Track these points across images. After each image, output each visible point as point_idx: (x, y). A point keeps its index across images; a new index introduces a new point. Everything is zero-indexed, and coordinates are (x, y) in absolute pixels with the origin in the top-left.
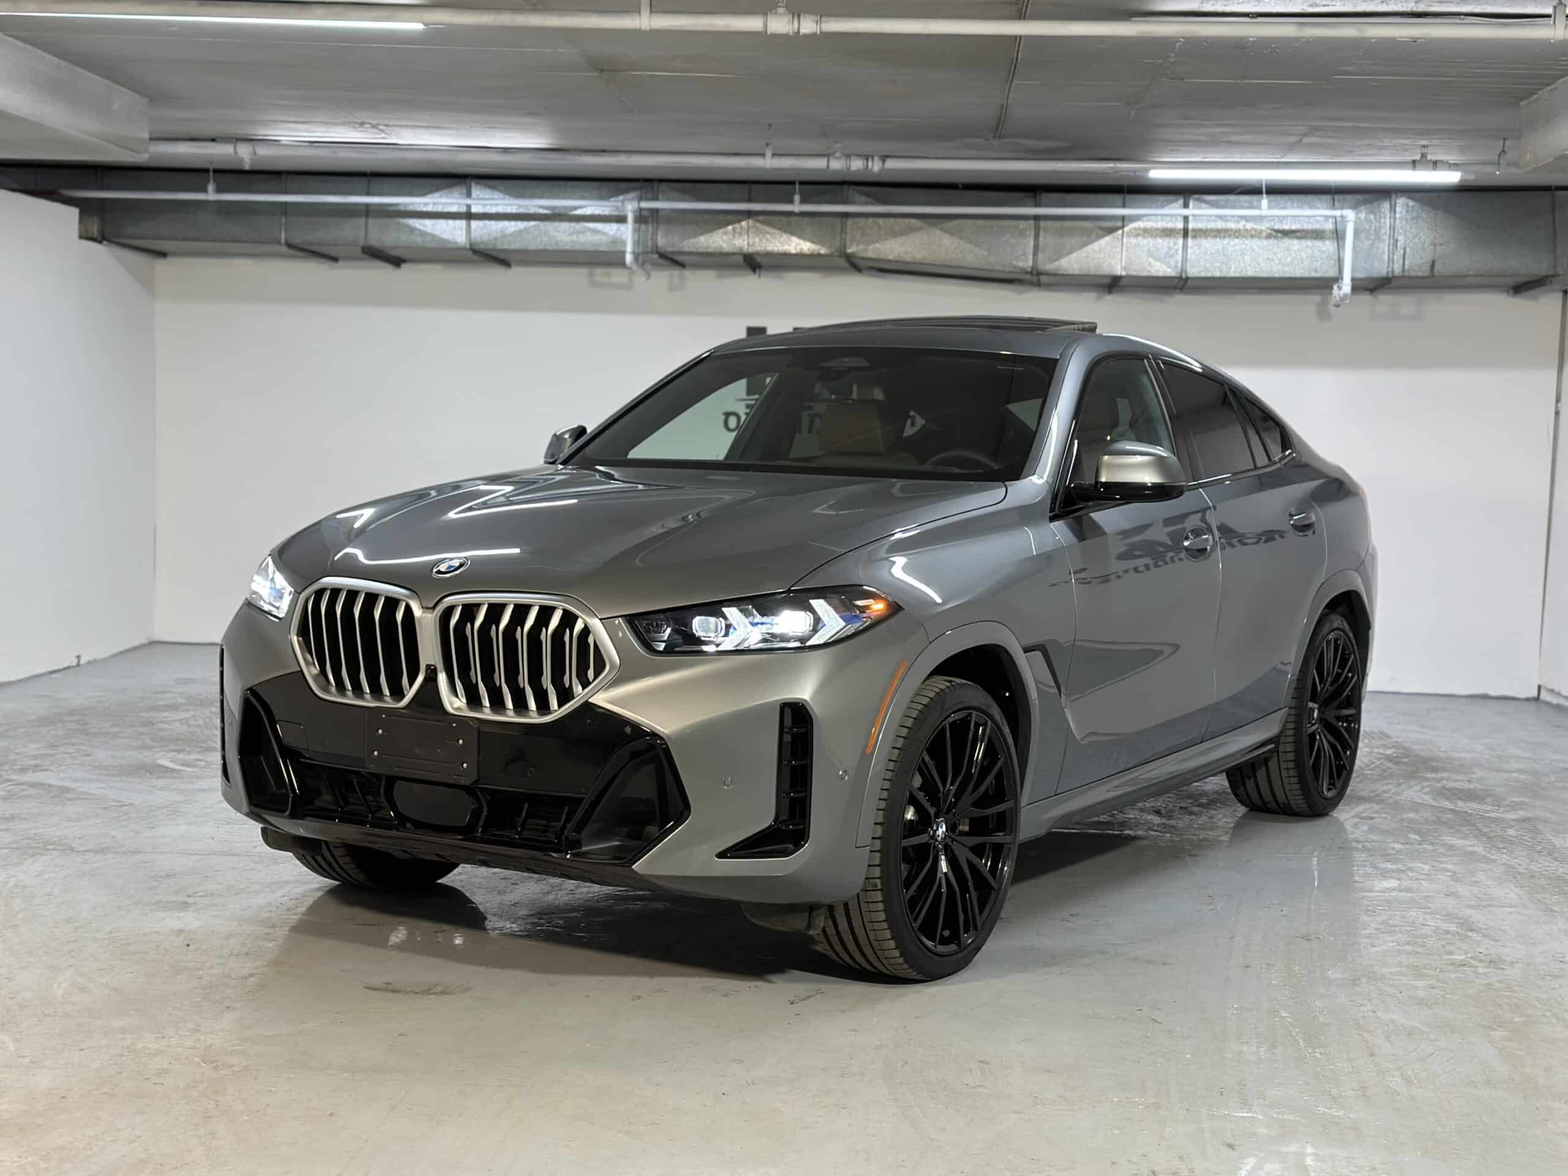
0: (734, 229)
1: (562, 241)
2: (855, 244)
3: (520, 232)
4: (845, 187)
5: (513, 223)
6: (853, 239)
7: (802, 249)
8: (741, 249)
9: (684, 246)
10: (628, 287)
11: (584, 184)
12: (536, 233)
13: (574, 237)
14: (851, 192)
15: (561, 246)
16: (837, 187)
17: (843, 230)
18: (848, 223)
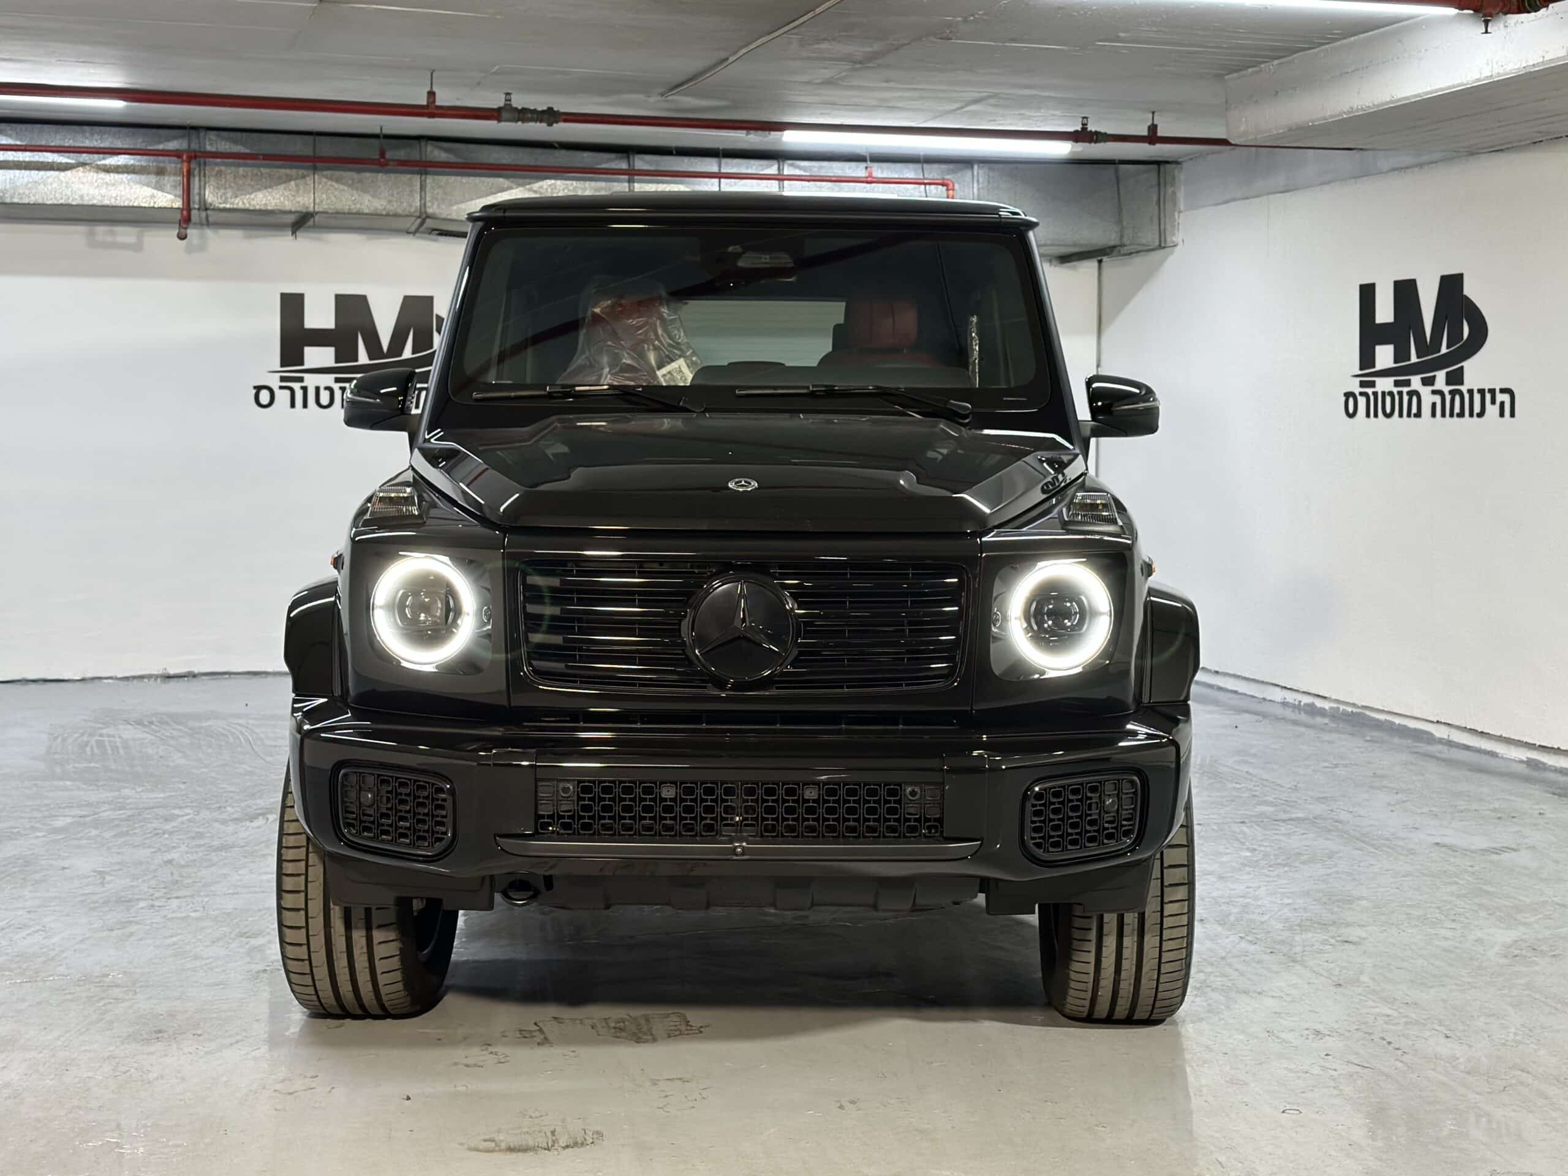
0: (297, 185)
1: (88, 195)
2: (436, 204)
3: (35, 182)
4: (423, 143)
5: (27, 172)
6: (434, 198)
7: (377, 209)
8: (308, 208)
9: (238, 204)
10: (138, 247)
11: (114, 129)
12: (55, 185)
13: (103, 191)
14: (429, 148)
15: (87, 201)
16: (415, 142)
17: (423, 188)
18: (428, 181)
